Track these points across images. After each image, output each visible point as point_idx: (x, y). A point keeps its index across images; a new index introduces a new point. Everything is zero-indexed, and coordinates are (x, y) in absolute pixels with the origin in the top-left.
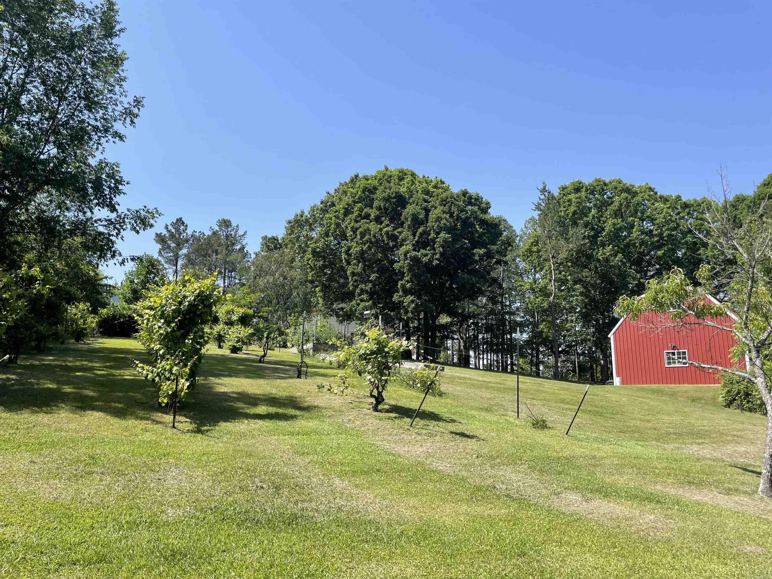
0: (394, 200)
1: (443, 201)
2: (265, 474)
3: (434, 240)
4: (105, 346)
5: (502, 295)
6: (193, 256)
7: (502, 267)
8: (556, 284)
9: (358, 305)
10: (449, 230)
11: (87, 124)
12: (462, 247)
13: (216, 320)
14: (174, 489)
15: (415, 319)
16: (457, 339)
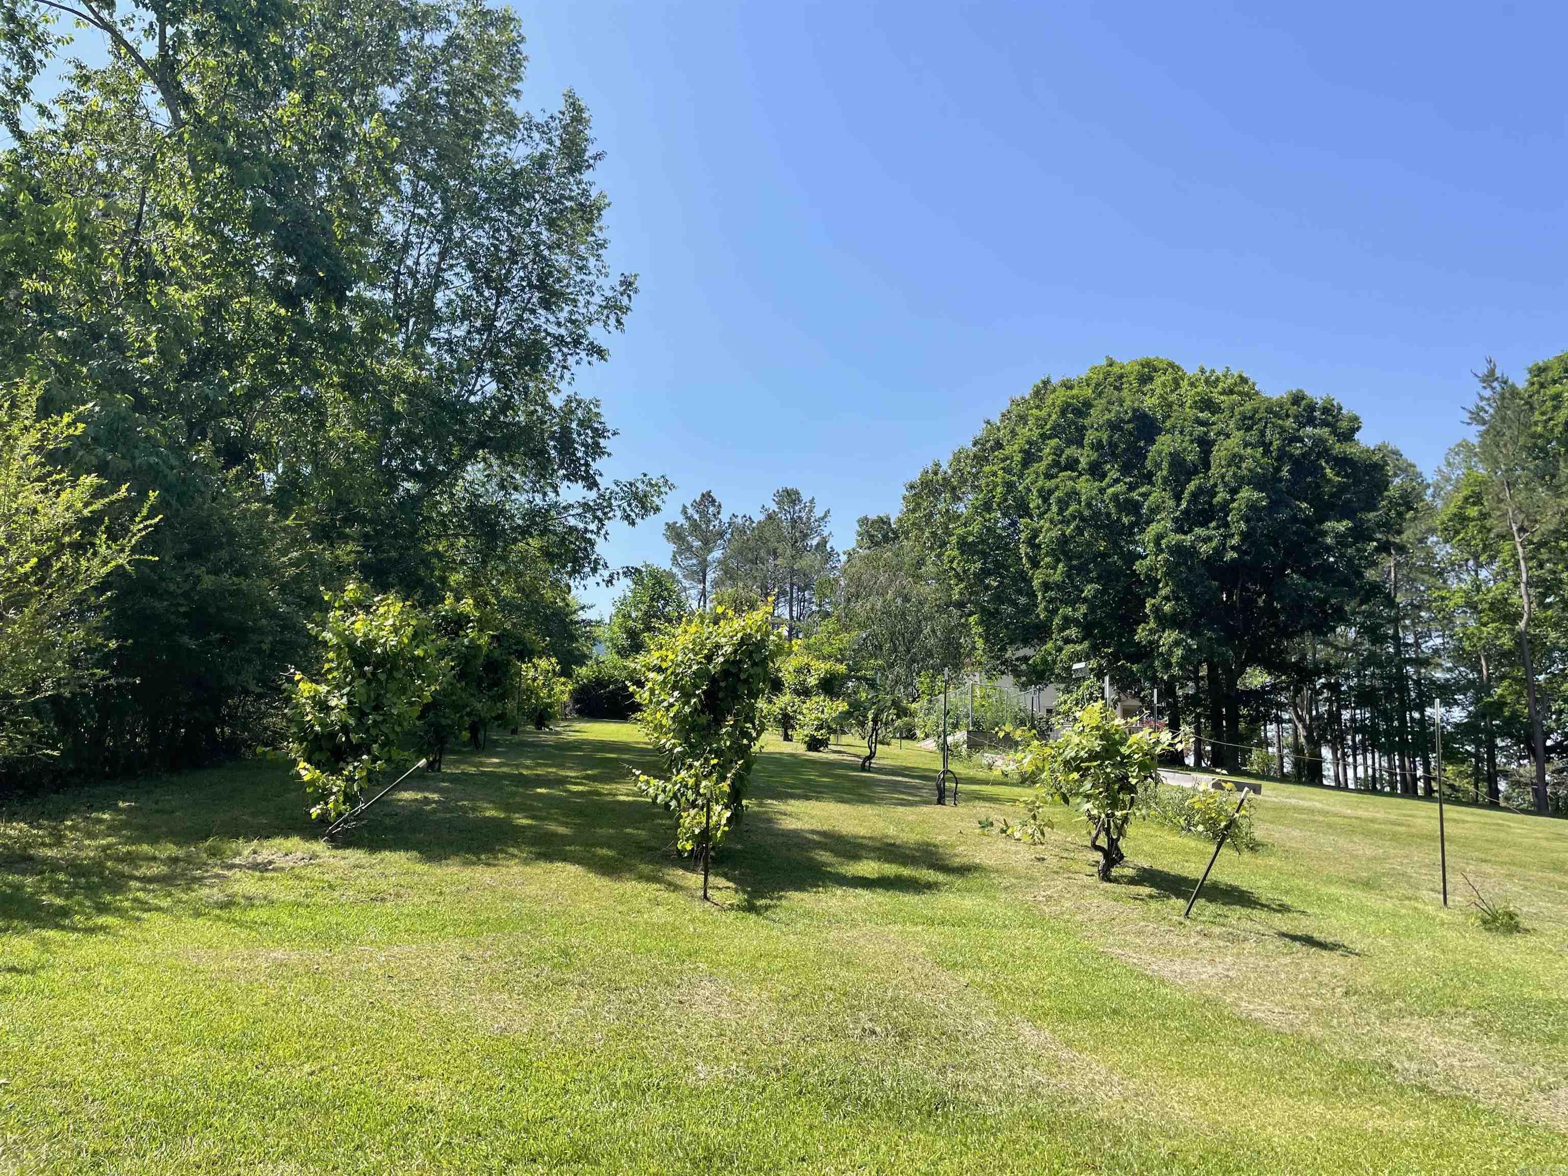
0: (1131, 426)
1: (1245, 418)
2: (878, 1005)
3: (1225, 507)
4: (584, 736)
5: (1395, 621)
6: (733, 564)
7: (1392, 559)
8: (1532, 591)
9: (1060, 650)
10: (1258, 483)
11: (543, 334)
12: (1294, 519)
13: (777, 686)
14: (708, 1023)
15: (1189, 679)
16: (1290, 721)
